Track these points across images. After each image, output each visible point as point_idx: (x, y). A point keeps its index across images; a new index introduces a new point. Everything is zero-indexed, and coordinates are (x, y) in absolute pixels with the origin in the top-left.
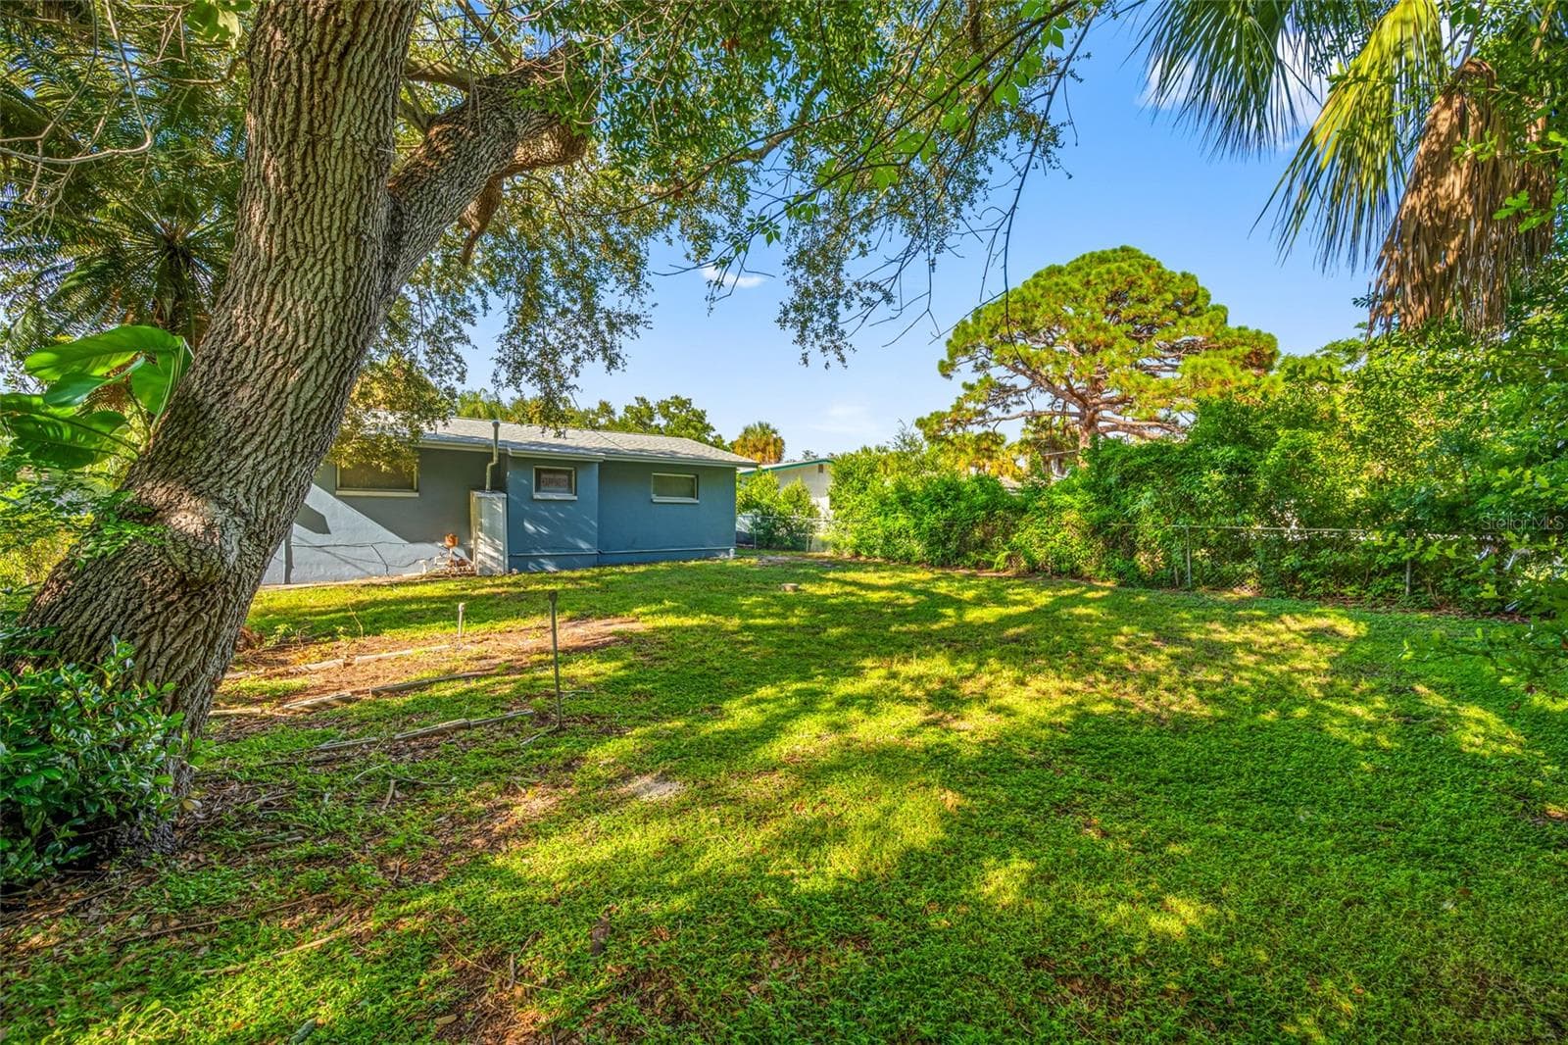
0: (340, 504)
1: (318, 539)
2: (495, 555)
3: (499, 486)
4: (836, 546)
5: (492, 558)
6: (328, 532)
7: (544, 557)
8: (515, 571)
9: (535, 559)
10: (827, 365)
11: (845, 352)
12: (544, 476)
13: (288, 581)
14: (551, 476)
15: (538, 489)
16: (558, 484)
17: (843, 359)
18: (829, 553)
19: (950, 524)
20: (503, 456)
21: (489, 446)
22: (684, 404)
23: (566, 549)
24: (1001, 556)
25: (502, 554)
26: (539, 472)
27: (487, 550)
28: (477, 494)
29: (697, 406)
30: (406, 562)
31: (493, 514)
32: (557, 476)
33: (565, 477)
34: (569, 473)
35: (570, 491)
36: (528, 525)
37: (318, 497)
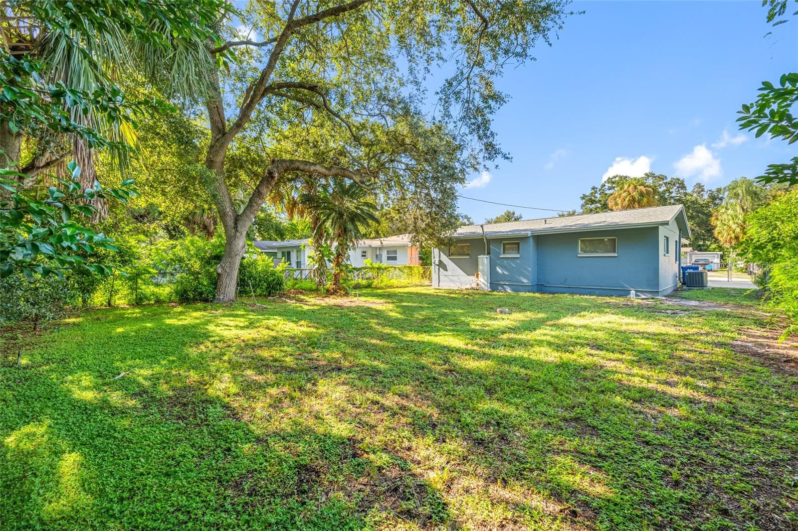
0: (450, 261)
1: (445, 273)
5: (484, 283)
6: (447, 270)
7: (505, 285)
8: (491, 290)
9: (502, 285)
12: (506, 246)
13: (439, 286)
14: (510, 246)
16: (513, 250)
23: (516, 282)
25: (488, 282)
26: (505, 244)
27: (483, 281)
28: (480, 256)
31: (484, 263)
32: (513, 246)
33: (516, 246)
34: (518, 244)
35: (519, 252)
36: (498, 269)
37: (445, 259)
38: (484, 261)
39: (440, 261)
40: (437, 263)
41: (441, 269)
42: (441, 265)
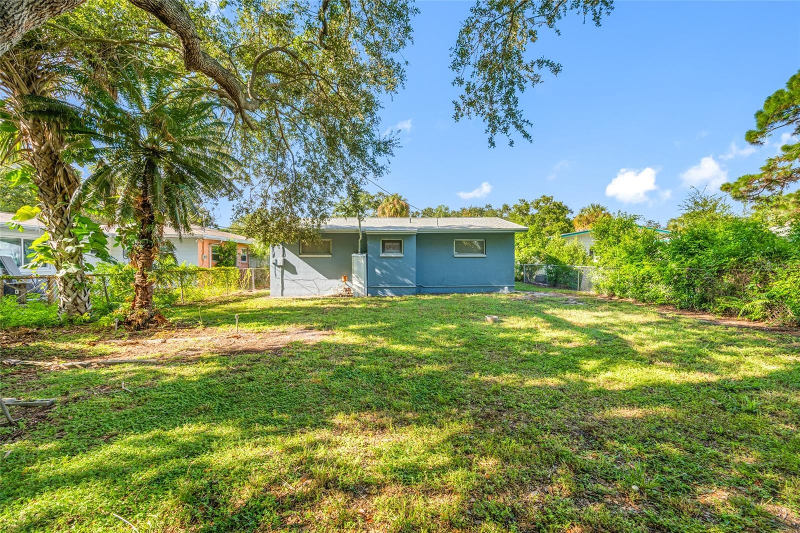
0: (301, 261)
1: (293, 277)
2: (360, 286)
3: (364, 250)
4: (598, 287)
5: (359, 287)
6: (296, 273)
7: (385, 288)
8: (369, 295)
9: (382, 289)
10: (511, 143)
11: (526, 128)
12: (386, 244)
13: (282, 295)
14: (390, 244)
15: (383, 251)
16: (394, 248)
17: (526, 136)
18: (593, 292)
19: (695, 271)
20: (364, 235)
21: (357, 230)
22: (547, 200)
23: (400, 284)
24: (758, 303)
25: (364, 285)
26: (384, 242)
27: (358, 284)
28: (354, 255)
29: (556, 200)
30: (327, 288)
31: (359, 264)
32: (394, 244)
33: (398, 244)
34: (400, 242)
35: (401, 251)
36: (377, 270)
37: (292, 258)
38: (359, 261)
39: (285, 261)
40: (280, 263)
41: (285, 271)
42: (287, 266)
